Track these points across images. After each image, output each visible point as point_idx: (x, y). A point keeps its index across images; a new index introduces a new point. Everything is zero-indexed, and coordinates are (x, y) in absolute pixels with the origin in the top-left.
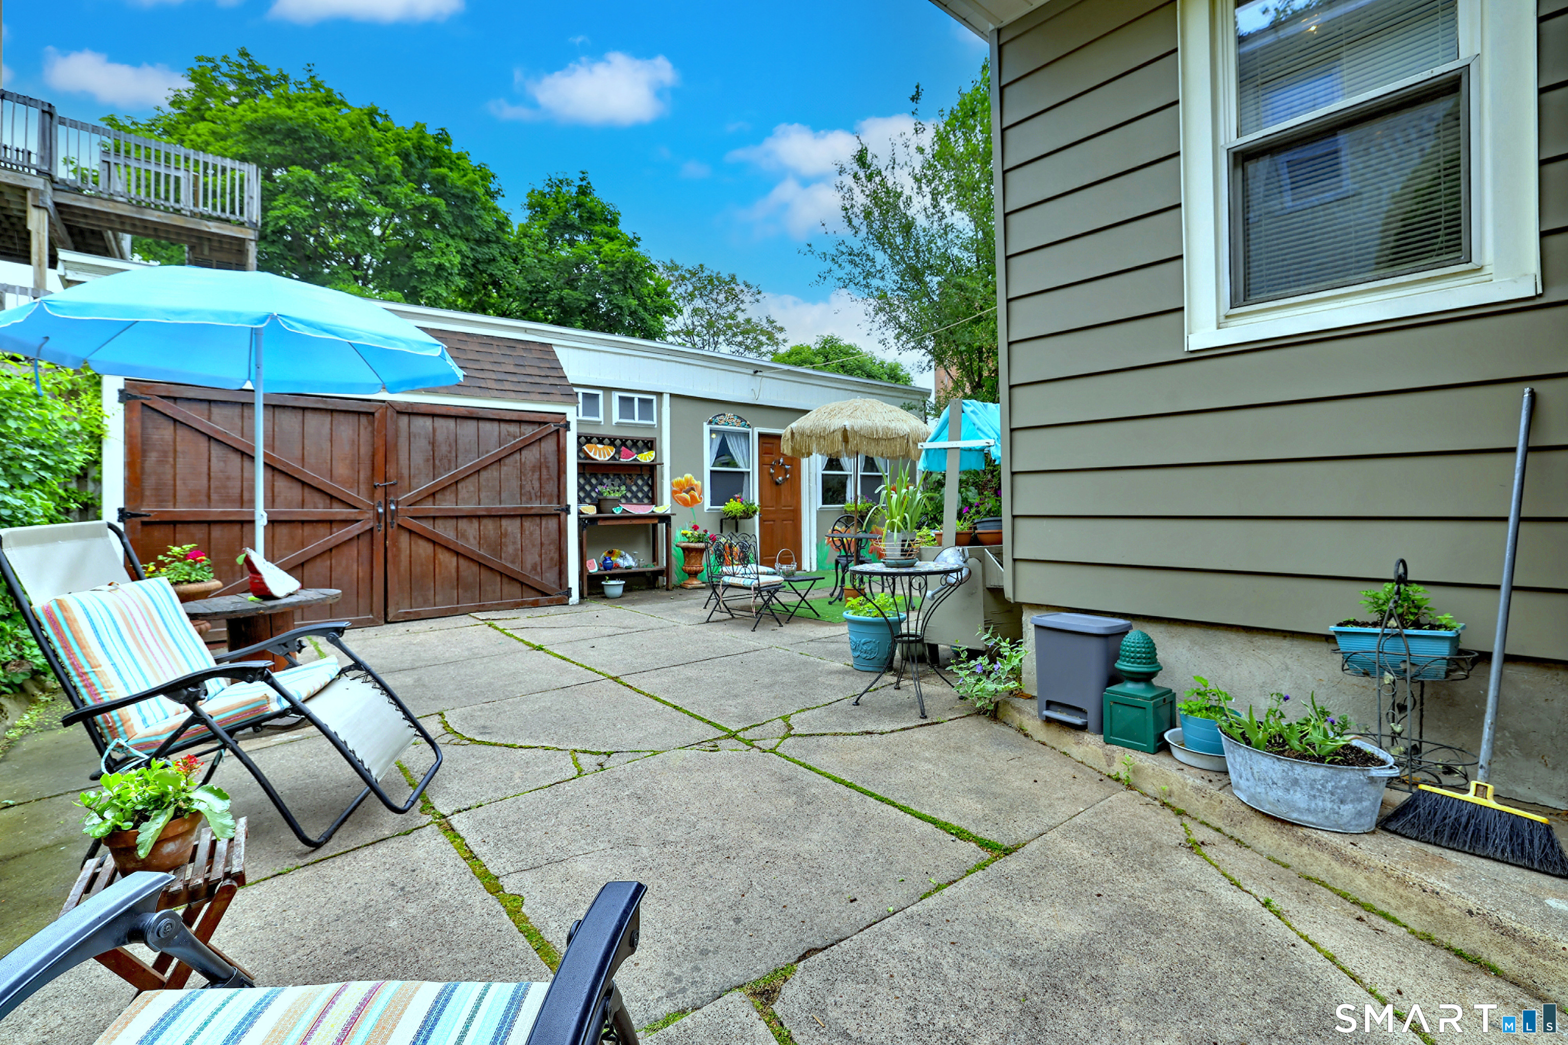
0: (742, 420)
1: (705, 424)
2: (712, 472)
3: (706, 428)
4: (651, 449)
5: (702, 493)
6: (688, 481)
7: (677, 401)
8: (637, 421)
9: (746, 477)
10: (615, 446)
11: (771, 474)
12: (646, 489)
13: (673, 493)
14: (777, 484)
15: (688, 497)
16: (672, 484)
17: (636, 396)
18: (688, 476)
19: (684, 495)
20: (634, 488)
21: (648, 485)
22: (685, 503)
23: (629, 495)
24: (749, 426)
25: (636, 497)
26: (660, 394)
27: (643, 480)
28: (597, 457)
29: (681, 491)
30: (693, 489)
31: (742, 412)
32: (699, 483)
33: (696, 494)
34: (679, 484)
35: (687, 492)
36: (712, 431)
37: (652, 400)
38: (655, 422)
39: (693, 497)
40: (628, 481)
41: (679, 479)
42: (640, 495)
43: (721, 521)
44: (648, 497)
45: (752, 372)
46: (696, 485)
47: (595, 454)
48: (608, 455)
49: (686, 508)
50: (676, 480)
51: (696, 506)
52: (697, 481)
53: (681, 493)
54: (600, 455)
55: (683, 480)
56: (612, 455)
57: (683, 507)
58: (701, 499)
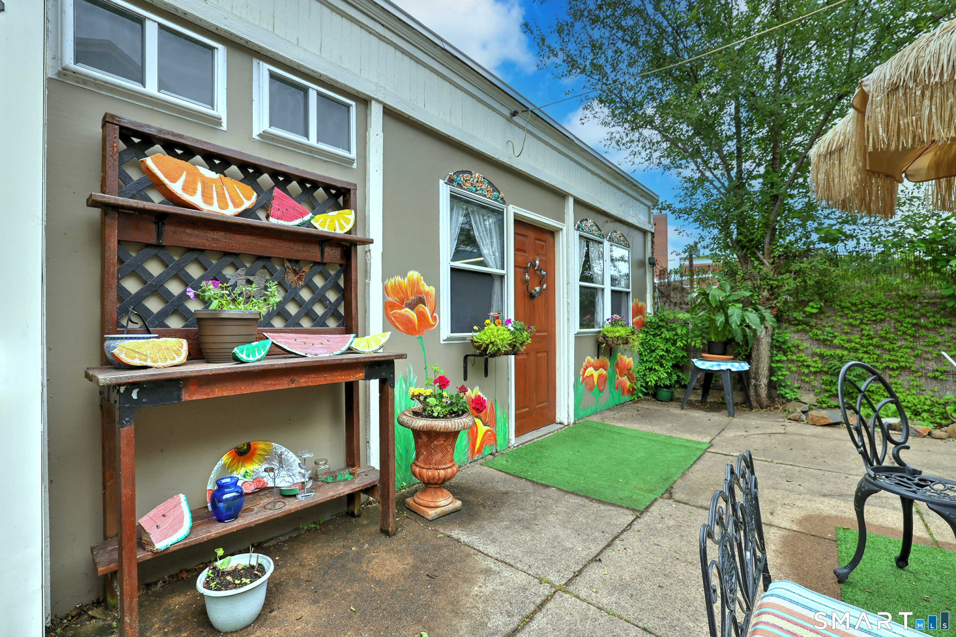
0: (495, 188)
1: (441, 182)
2: (454, 270)
3: (444, 191)
4: (346, 206)
5: (436, 308)
6: (414, 284)
7: (394, 125)
8: (313, 140)
9: (497, 284)
10: (257, 188)
11: (526, 281)
12: (332, 296)
13: (388, 307)
14: (532, 296)
15: (412, 314)
16: (385, 288)
17: (314, 90)
18: (414, 274)
19: (407, 311)
20: (306, 295)
21: (336, 287)
22: (408, 327)
23: (292, 309)
24: (503, 200)
25: (310, 314)
26: (364, 100)
27: (325, 276)
28: (196, 199)
29: (402, 303)
30: (422, 300)
31: (495, 175)
32: (431, 289)
33: (427, 310)
34: (398, 289)
35: (412, 306)
36: (454, 198)
37: (348, 107)
38: (353, 155)
39: (421, 316)
40: (291, 277)
41: (398, 279)
42: (319, 310)
43: (466, 357)
44: (336, 315)
45: (507, 113)
46: (427, 294)
47: (188, 187)
48: (236, 205)
49: (410, 336)
50: (392, 280)
51: (427, 333)
52: (429, 285)
53: (401, 308)
54: (207, 199)
55: (404, 282)
56: (247, 204)
57: (405, 335)
58: (434, 319)
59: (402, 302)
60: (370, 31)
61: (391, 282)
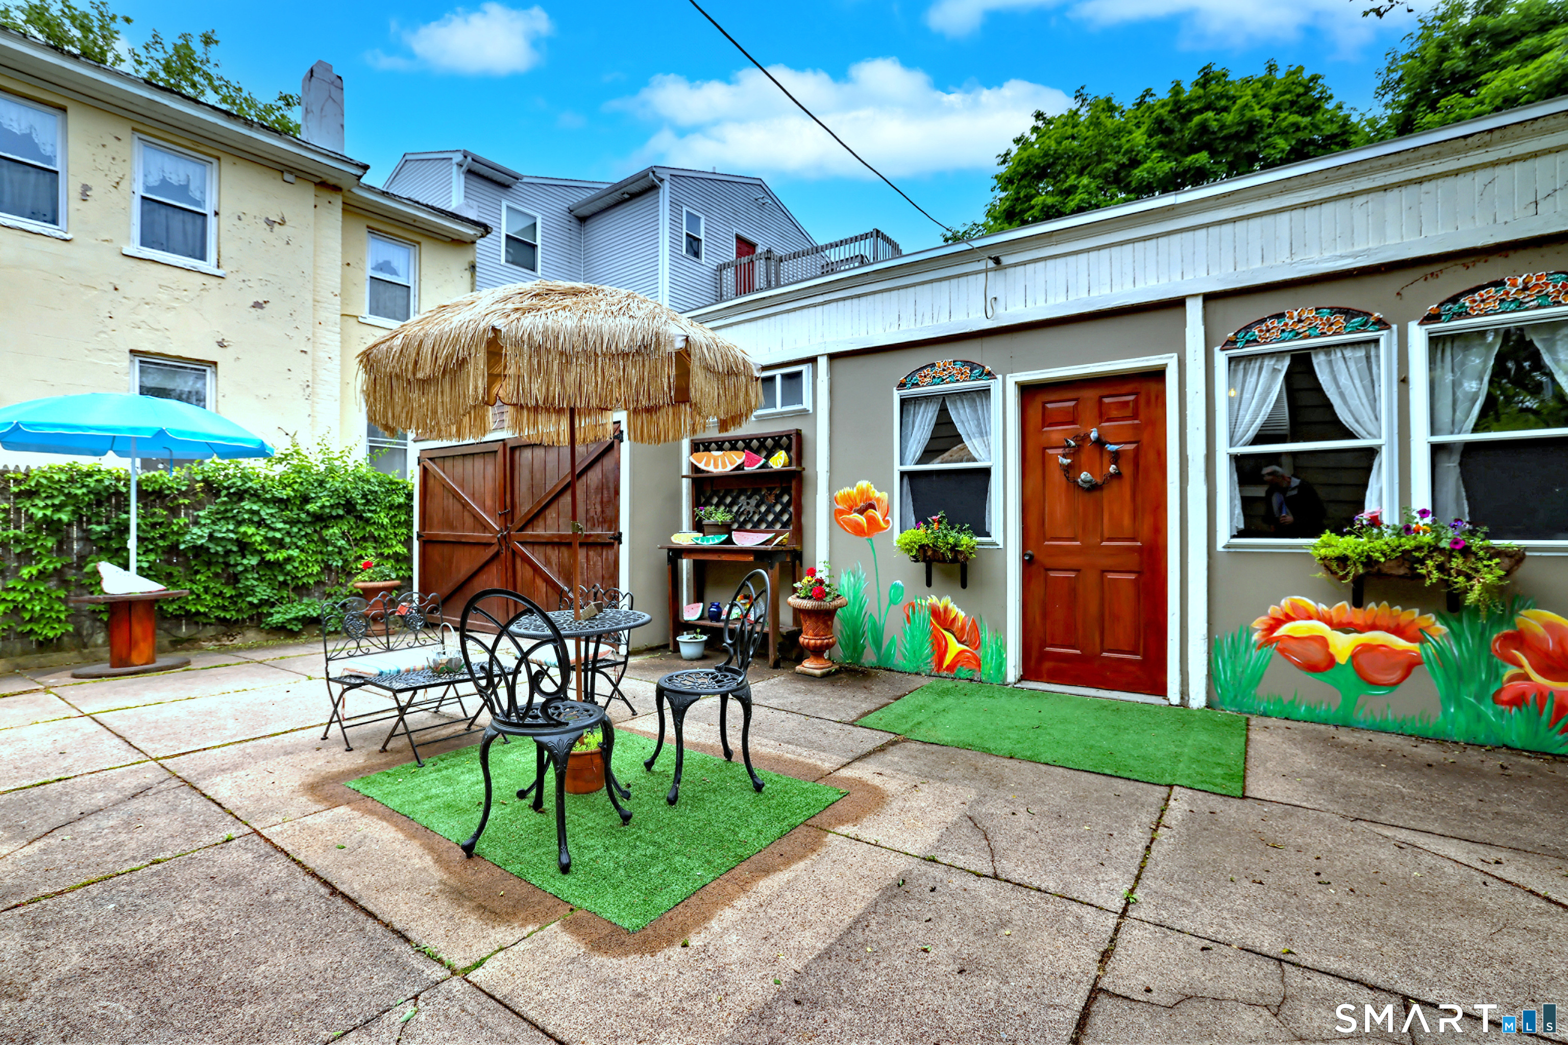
0: (972, 366)
1: (895, 390)
2: (904, 474)
3: (896, 397)
5: (888, 512)
6: (863, 493)
7: (840, 363)
8: (779, 408)
9: (990, 480)
13: (836, 515)
15: (862, 519)
16: (832, 500)
17: (778, 373)
18: (863, 484)
19: (855, 516)
22: (858, 530)
24: (989, 374)
26: (813, 360)
28: (711, 468)
29: (849, 510)
30: (872, 506)
31: (971, 352)
32: (884, 495)
33: (878, 515)
34: (847, 498)
35: (861, 512)
36: (905, 400)
37: (801, 374)
38: (805, 405)
39: (872, 521)
40: (769, 498)
41: (847, 490)
46: (878, 500)
47: (707, 464)
48: (731, 464)
49: (858, 538)
50: (842, 492)
51: (877, 536)
52: (880, 491)
53: (849, 513)
54: (716, 466)
55: (853, 491)
56: (739, 462)
57: (853, 536)
58: (887, 522)
59: (851, 508)
60: (814, 305)
61: (839, 494)
